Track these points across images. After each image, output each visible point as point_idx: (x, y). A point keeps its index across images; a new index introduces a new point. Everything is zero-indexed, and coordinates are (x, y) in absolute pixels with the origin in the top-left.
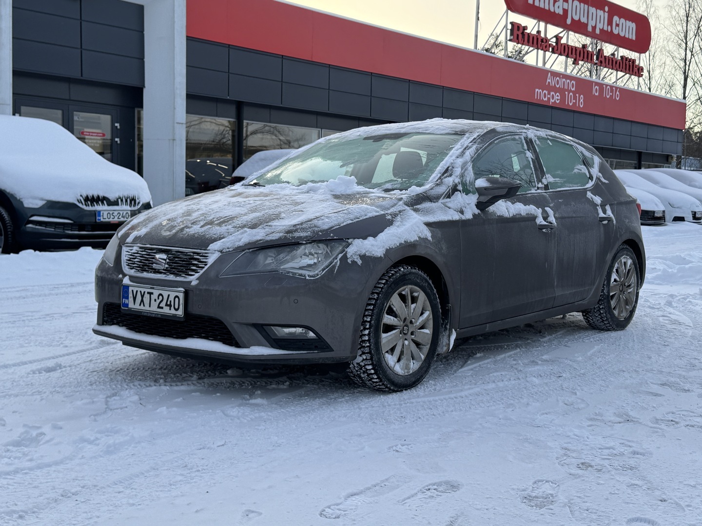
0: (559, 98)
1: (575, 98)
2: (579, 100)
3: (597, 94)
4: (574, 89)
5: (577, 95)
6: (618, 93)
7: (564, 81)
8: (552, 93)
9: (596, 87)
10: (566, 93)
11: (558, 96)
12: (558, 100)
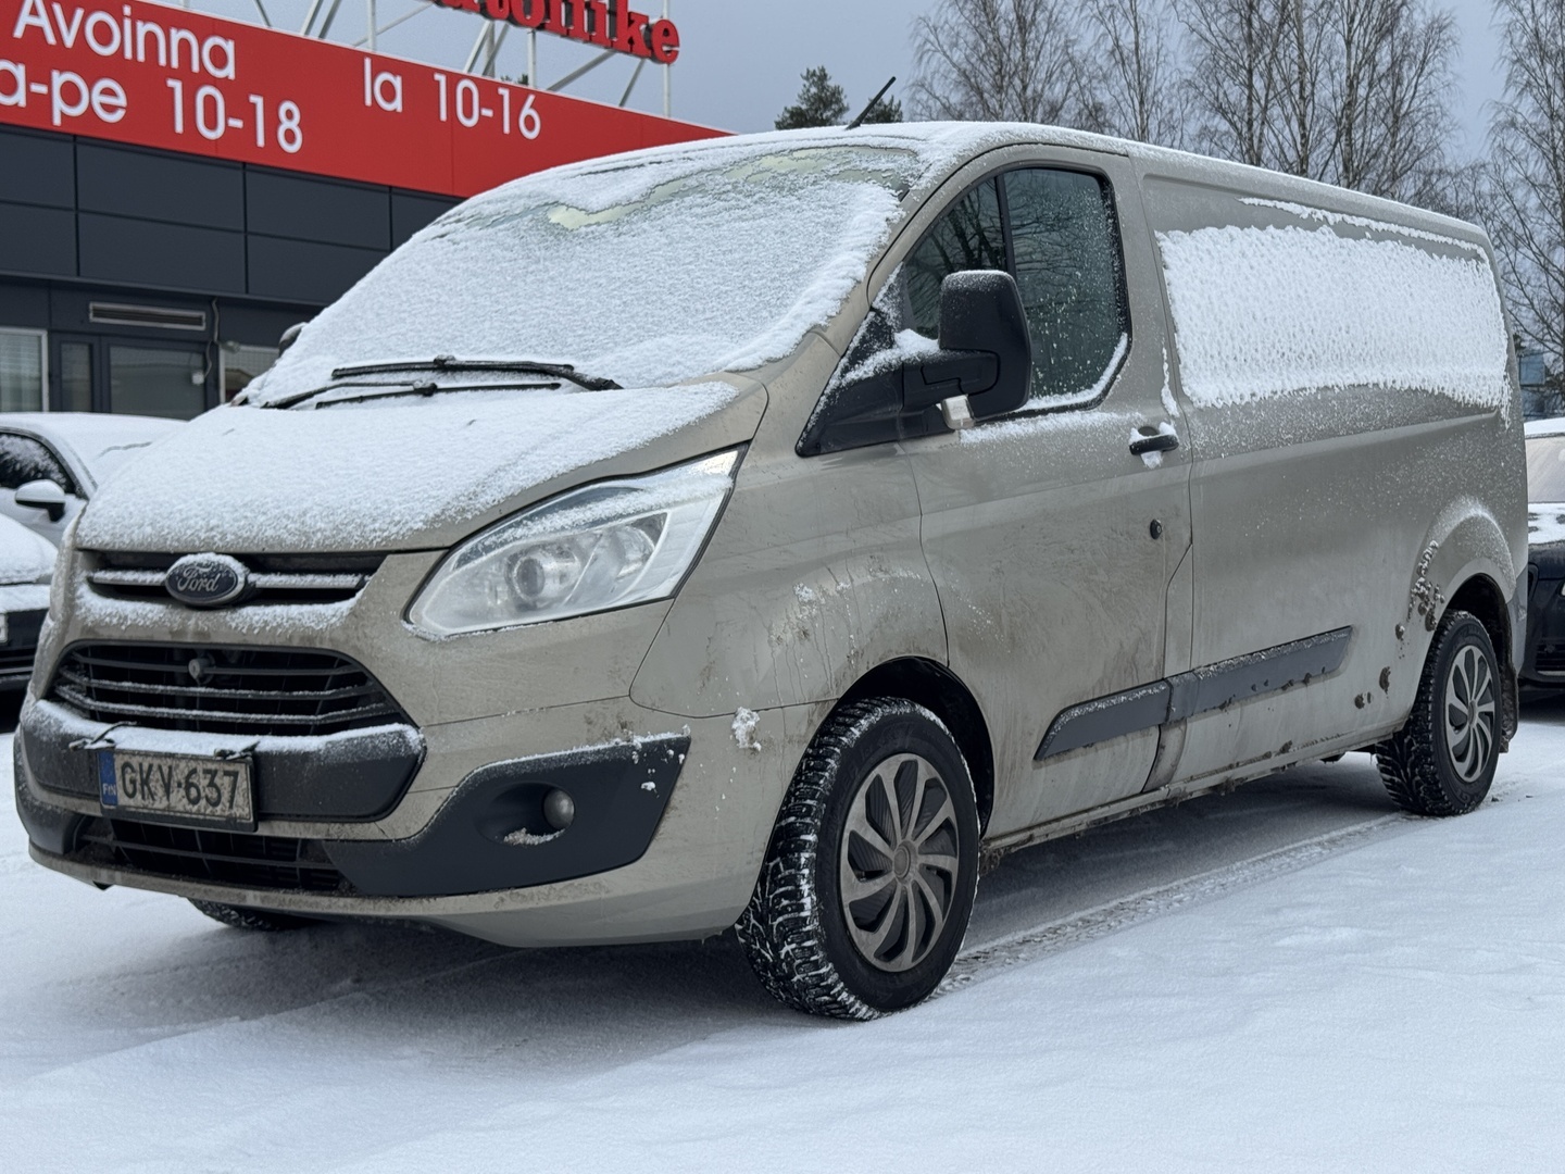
0: (122, 100)
1: (244, 111)
2: (272, 122)
3: (397, 105)
4: (229, 72)
5: (258, 100)
6: (527, 110)
7: (151, 37)
8: (58, 79)
9: (384, 76)
10: (176, 85)
11: (108, 92)
12: (110, 109)
